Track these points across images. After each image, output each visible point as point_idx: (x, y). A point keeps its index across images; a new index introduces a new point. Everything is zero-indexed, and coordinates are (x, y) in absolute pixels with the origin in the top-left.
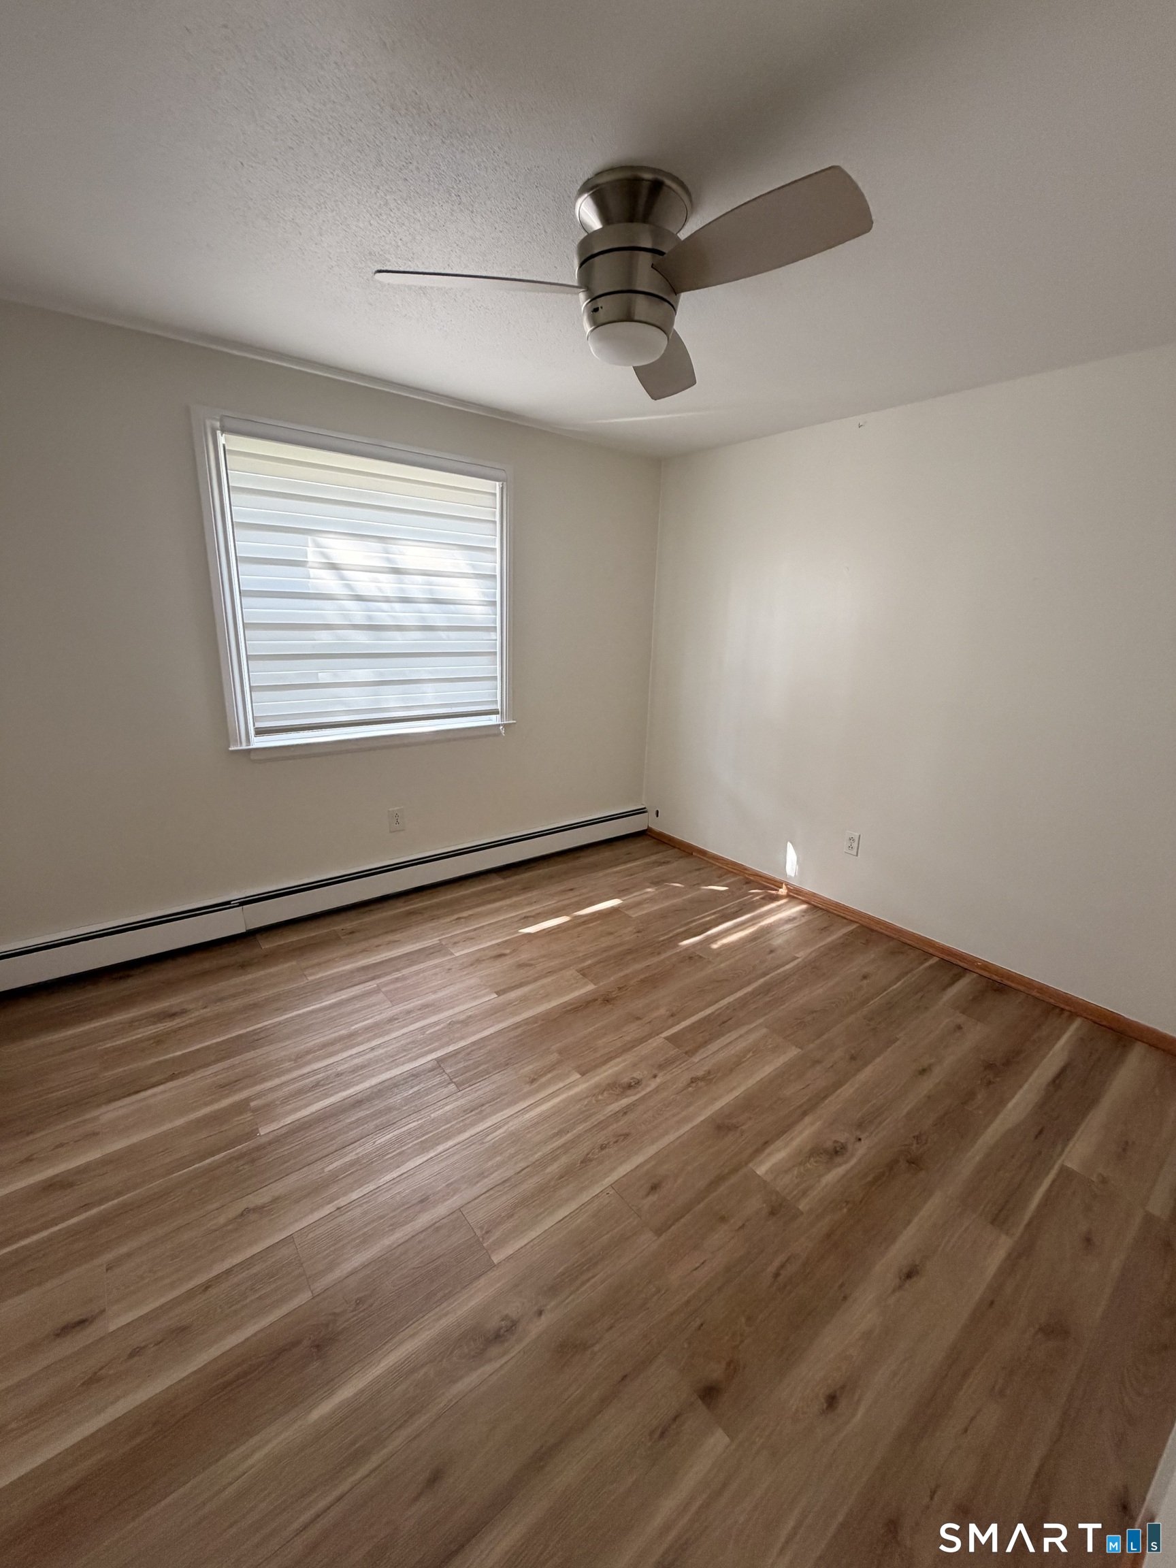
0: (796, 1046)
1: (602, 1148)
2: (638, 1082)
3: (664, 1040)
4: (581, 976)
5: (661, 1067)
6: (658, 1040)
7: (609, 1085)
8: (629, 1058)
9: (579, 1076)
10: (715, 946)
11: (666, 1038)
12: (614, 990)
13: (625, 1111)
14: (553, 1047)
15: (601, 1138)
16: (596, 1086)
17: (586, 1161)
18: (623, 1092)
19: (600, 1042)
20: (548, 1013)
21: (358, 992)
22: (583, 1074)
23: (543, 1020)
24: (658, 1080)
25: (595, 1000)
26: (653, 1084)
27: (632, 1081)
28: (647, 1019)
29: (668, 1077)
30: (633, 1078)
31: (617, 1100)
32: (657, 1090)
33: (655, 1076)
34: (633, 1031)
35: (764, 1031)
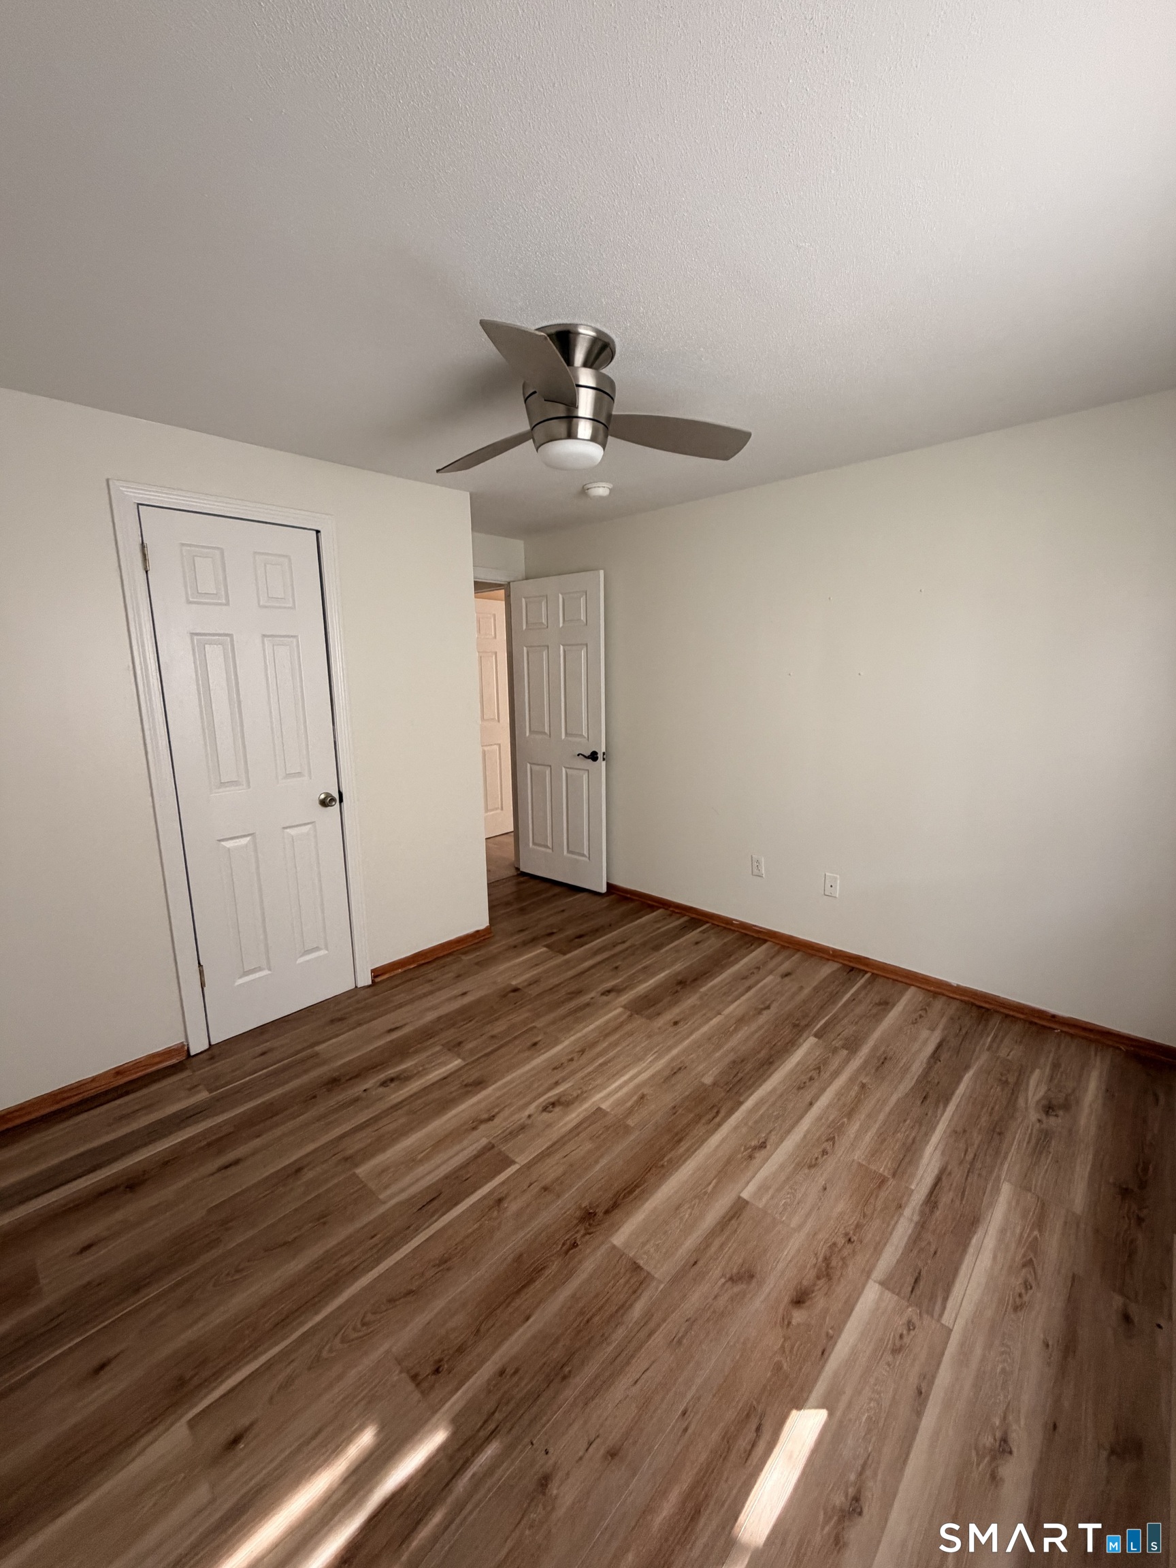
0: (358, 1177)
1: (572, 1060)
2: (545, 1109)
3: (517, 1160)
4: (641, 1263)
5: (523, 1128)
6: (521, 1160)
7: (573, 1103)
8: (555, 1134)
9: (604, 1106)
10: (366, 1439)
11: (513, 1162)
12: (584, 1240)
13: (557, 1084)
14: (637, 1133)
15: (574, 1065)
16: (585, 1099)
17: (582, 1051)
18: (560, 1098)
19: (589, 1146)
20: (663, 1178)
21: (920, 1172)
22: (599, 1109)
23: (663, 1166)
24: (527, 1113)
25: (607, 1212)
26: (532, 1109)
27: (552, 1109)
28: (535, 1189)
29: (516, 1117)
30: (550, 1112)
31: (565, 1091)
32: (529, 1103)
33: (529, 1116)
34: (551, 1170)
35: (381, 1197)
